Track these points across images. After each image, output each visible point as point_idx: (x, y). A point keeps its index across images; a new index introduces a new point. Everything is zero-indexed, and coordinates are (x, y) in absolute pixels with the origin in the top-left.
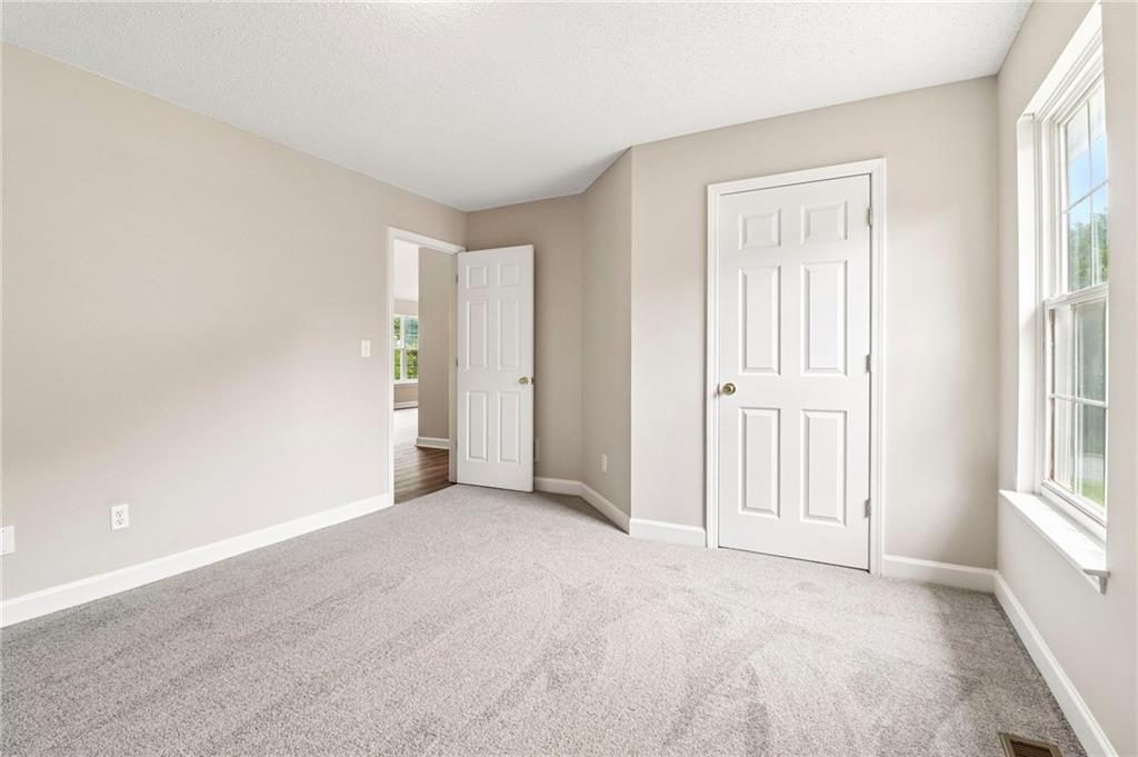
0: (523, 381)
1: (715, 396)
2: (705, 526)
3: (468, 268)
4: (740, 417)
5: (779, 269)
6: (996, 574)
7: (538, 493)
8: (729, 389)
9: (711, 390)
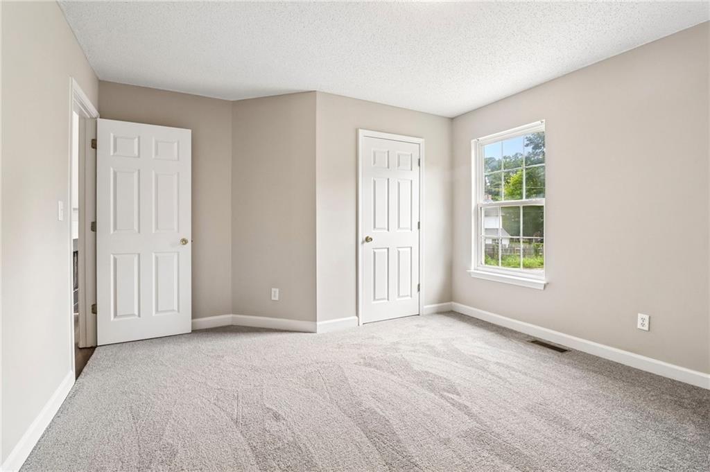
0: (184, 241)
1: (363, 242)
2: (357, 314)
3: (112, 135)
4: (372, 253)
5: (388, 179)
6: (453, 303)
7: (196, 332)
8: (368, 239)
9: (360, 240)
